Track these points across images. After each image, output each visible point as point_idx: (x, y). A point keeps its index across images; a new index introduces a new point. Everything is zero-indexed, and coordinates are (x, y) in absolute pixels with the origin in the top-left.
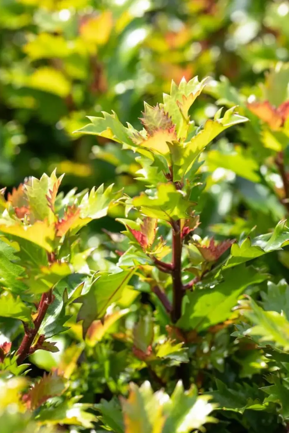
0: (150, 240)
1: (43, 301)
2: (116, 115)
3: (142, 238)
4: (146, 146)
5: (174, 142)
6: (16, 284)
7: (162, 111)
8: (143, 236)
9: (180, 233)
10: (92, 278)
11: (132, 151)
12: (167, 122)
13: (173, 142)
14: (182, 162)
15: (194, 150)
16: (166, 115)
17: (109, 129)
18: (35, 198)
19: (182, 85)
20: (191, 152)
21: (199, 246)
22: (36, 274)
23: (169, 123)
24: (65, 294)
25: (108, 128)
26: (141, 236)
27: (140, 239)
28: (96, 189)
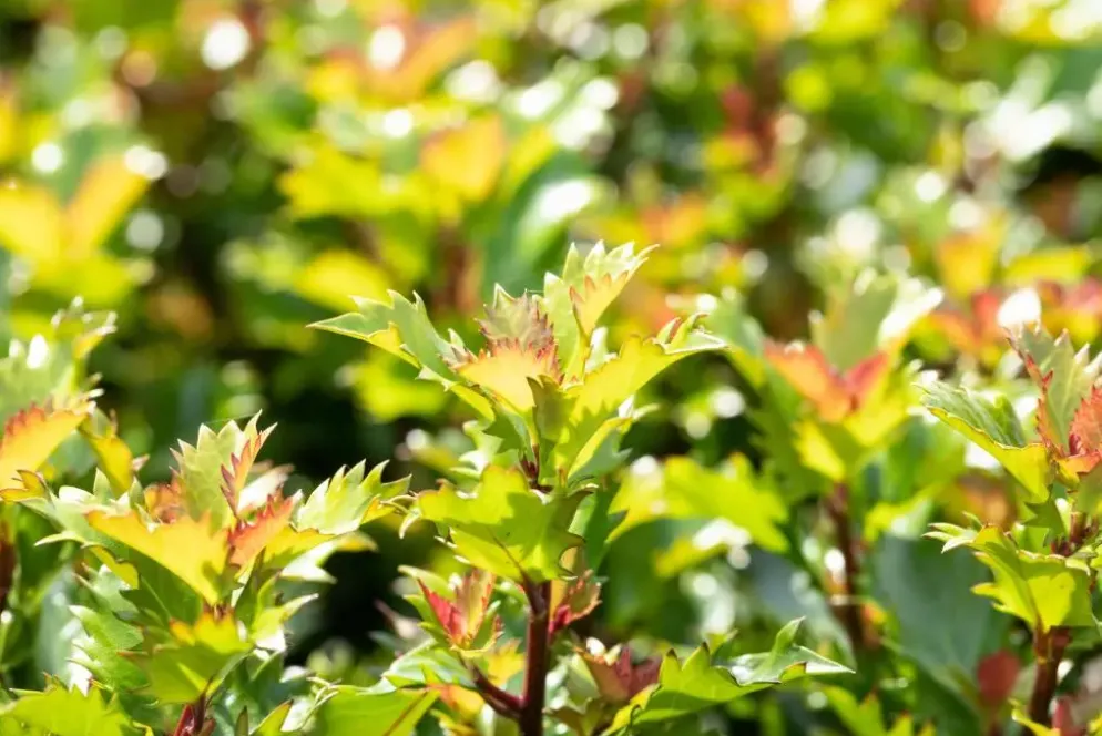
0: (469, 625)
1: (182, 726)
2: (422, 303)
3: (451, 617)
4: (476, 381)
5: (546, 380)
6: (126, 678)
7: (533, 311)
8: (454, 611)
9: (547, 617)
10: (317, 697)
11: (443, 387)
12: (542, 337)
13: (542, 377)
14: (565, 436)
15: (595, 411)
16: (542, 321)
17: (394, 327)
18: (198, 474)
19: (593, 257)
20: (586, 412)
21: (587, 656)
22: (161, 640)
23: (545, 339)
24: (242, 722)
25: (391, 323)
26: (449, 611)
27: (447, 620)
28: (346, 471)
